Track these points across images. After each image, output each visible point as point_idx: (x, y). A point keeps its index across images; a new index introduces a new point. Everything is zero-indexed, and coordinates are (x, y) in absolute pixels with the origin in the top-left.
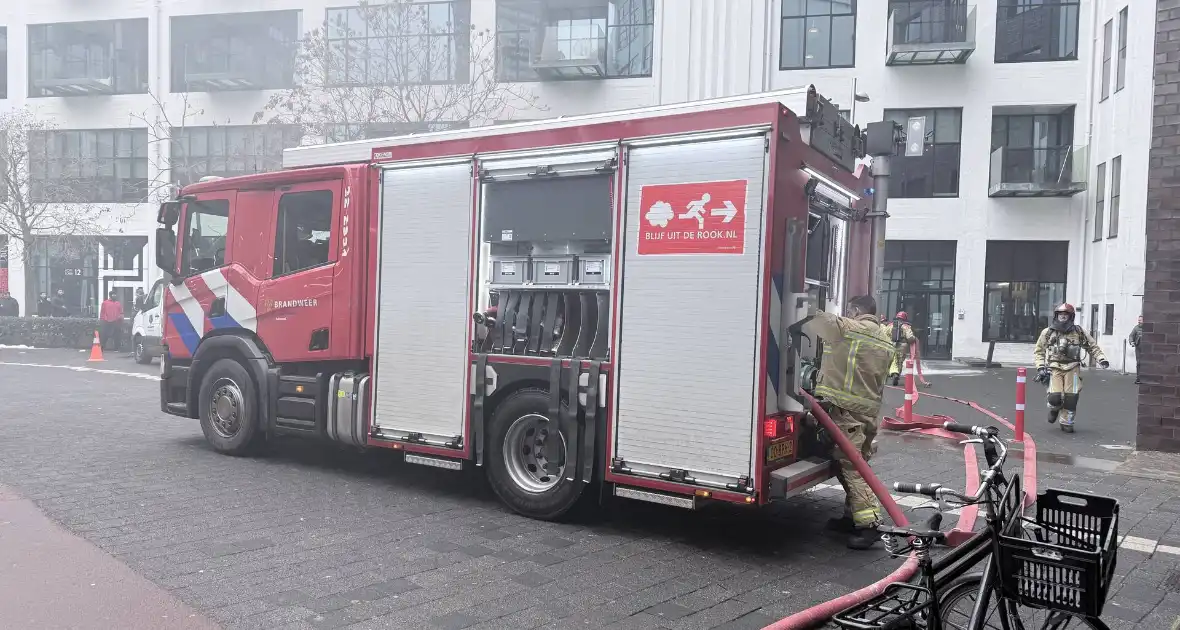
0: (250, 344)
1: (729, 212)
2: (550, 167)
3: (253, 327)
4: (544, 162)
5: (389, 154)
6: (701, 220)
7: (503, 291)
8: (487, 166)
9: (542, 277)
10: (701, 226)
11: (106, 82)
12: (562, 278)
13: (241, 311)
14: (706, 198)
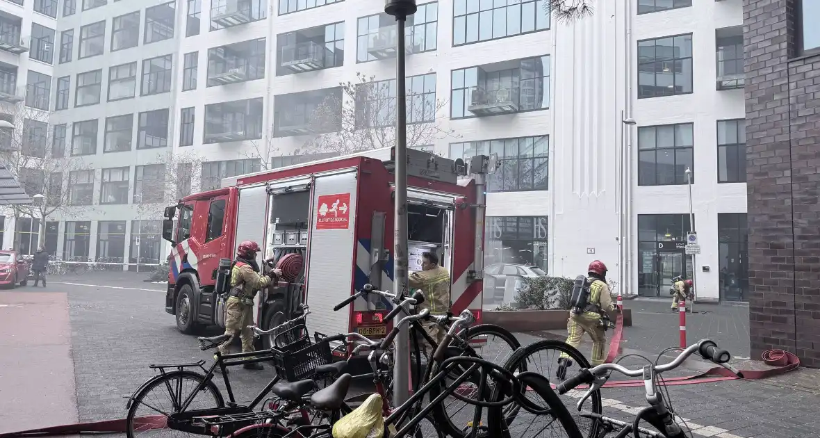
0: (193, 276)
1: (344, 209)
2: (290, 187)
3: (196, 268)
4: (288, 185)
5: (242, 182)
6: (336, 212)
7: (277, 248)
8: (272, 187)
9: (289, 242)
10: (336, 216)
11: (241, 133)
12: (294, 242)
13: (193, 260)
14: (338, 201)
